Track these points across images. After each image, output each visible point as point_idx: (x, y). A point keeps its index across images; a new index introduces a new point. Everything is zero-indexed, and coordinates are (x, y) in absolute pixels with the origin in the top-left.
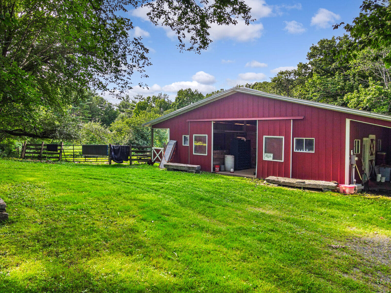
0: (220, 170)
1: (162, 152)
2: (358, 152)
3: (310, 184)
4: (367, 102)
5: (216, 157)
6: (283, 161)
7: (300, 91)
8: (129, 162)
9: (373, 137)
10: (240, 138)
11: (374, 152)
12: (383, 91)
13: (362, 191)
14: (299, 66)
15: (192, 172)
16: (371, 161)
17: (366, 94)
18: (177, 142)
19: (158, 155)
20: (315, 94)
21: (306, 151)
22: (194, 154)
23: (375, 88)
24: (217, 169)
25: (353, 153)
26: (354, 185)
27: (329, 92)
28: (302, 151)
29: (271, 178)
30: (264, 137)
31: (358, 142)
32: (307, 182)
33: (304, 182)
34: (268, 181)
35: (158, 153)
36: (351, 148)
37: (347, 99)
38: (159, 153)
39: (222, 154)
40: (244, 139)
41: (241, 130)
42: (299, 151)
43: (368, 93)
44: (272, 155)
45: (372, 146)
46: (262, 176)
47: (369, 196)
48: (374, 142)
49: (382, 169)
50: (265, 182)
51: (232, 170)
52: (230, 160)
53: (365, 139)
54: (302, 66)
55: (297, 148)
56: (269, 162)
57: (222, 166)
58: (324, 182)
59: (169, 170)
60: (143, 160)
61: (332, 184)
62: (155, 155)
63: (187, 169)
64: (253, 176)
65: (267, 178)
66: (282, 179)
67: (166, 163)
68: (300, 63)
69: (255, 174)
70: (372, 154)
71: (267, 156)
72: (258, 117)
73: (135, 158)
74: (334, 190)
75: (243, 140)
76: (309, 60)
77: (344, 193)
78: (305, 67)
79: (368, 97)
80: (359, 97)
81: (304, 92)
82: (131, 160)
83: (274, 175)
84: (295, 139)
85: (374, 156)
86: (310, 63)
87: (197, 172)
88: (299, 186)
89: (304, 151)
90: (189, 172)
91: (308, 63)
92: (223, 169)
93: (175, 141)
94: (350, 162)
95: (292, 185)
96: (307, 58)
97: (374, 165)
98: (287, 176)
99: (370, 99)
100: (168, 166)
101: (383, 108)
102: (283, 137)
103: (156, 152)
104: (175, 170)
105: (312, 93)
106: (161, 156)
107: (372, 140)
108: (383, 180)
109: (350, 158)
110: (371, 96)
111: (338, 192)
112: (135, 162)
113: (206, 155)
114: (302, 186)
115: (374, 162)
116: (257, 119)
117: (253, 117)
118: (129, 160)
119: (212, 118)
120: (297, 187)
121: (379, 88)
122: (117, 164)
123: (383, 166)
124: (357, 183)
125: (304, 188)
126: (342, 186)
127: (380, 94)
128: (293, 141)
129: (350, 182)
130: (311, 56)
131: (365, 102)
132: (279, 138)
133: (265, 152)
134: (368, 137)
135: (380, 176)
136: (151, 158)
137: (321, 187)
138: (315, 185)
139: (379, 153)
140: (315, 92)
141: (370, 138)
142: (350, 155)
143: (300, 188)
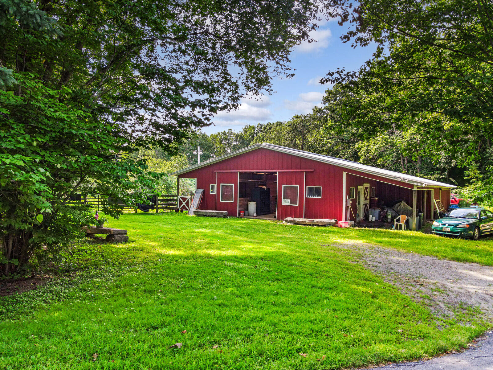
0: (244, 215)
1: (188, 201)
2: (353, 197)
3: (317, 222)
4: (375, 151)
5: (241, 204)
6: (298, 205)
7: (316, 136)
8: (155, 210)
9: (368, 185)
10: (261, 186)
11: (368, 198)
12: (389, 140)
13: (353, 226)
14: (314, 111)
15: (221, 217)
16: (366, 205)
17: (374, 143)
18: (204, 191)
19: (184, 203)
20: (329, 140)
21: (315, 196)
22: (221, 201)
23: (382, 138)
24: (242, 214)
25: (349, 198)
26: (349, 222)
27: (343, 139)
28: (312, 197)
29: (289, 219)
30: (283, 186)
31: (353, 189)
32: (316, 220)
33: (313, 221)
34: (286, 221)
35: (184, 201)
36: (347, 194)
37: (358, 148)
38: (186, 201)
39: (246, 201)
40: (264, 187)
41: (262, 179)
42: (310, 197)
43: (376, 142)
44: (289, 200)
45: (366, 193)
46: (281, 217)
47: (357, 228)
48: (369, 189)
49: (373, 211)
50: (284, 222)
51: (255, 215)
52: (252, 206)
53: (359, 187)
54: (317, 111)
55: (309, 195)
56: (286, 206)
57: (246, 212)
58: (327, 220)
59: (198, 215)
60: (169, 208)
61: (333, 221)
62: (181, 203)
63: (216, 214)
64: (273, 219)
65: (286, 219)
66: (297, 219)
67: (195, 210)
68: (315, 107)
69: (275, 217)
70: (366, 199)
71: (285, 202)
72: (278, 169)
73: (161, 206)
74: (334, 225)
75: (264, 189)
76: (325, 104)
77: (341, 227)
78: (320, 110)
79: (376, 147)
80: (369, 146)
81: (319, 138)
82: (157, 208)
83: (291, 216)
84: (307, 187)
85: (368, 201)
86: (325, 108)
87: (225, 217)
88: (310, 224)
89: (314, 197)
90: (218, 217)
91: (323, 108)
92: (247, 214)
93: (202, 190)
94: (346, 205)
95: (305, 223)
96: (323, 102)
97: (368, 208)
98: (301, 216)
99: (377, 148)
100: (198, 212)
101: (388, 157)
102: (298, 186)
103: (182, 201)
104: (205, 216)
105: (327, 139)
106: (187, 204)
107: (366, 188)
108: (374, 220)
109: (346, 202)
110: (378, 145)
111: (337, 226)
112: (162, 210)
113: (233, 202)
114: (312, 224)
115: (368, 206)
116: (278, 171)
117: (274, 169)
118: (155, 208)
119: (237, 169)
120: (308, 225)
121: (385, 138)
122: (143, 212)
123: (374, 208)
124: (350, 220)
125: (313, 225)
126: (340, 222)
127: (386, 144)
128: (306, 189)
129: (346, 220)
130: (326, 100)
131: (373, 151)
132: (295, 187)
133: (284, 198)
134: (362, 185)
135: (371, 216)
136: (178, 206)
137: (325, 224)
138: (321, 222)
139: (372, 198)
140: (329, 139)
141: (364, 186)
142: (346, 199)
143: (310, 225)
